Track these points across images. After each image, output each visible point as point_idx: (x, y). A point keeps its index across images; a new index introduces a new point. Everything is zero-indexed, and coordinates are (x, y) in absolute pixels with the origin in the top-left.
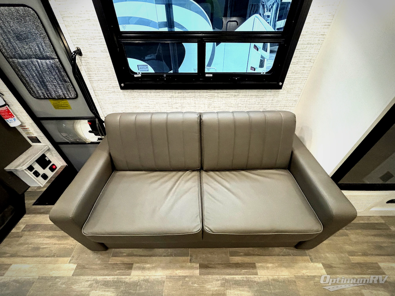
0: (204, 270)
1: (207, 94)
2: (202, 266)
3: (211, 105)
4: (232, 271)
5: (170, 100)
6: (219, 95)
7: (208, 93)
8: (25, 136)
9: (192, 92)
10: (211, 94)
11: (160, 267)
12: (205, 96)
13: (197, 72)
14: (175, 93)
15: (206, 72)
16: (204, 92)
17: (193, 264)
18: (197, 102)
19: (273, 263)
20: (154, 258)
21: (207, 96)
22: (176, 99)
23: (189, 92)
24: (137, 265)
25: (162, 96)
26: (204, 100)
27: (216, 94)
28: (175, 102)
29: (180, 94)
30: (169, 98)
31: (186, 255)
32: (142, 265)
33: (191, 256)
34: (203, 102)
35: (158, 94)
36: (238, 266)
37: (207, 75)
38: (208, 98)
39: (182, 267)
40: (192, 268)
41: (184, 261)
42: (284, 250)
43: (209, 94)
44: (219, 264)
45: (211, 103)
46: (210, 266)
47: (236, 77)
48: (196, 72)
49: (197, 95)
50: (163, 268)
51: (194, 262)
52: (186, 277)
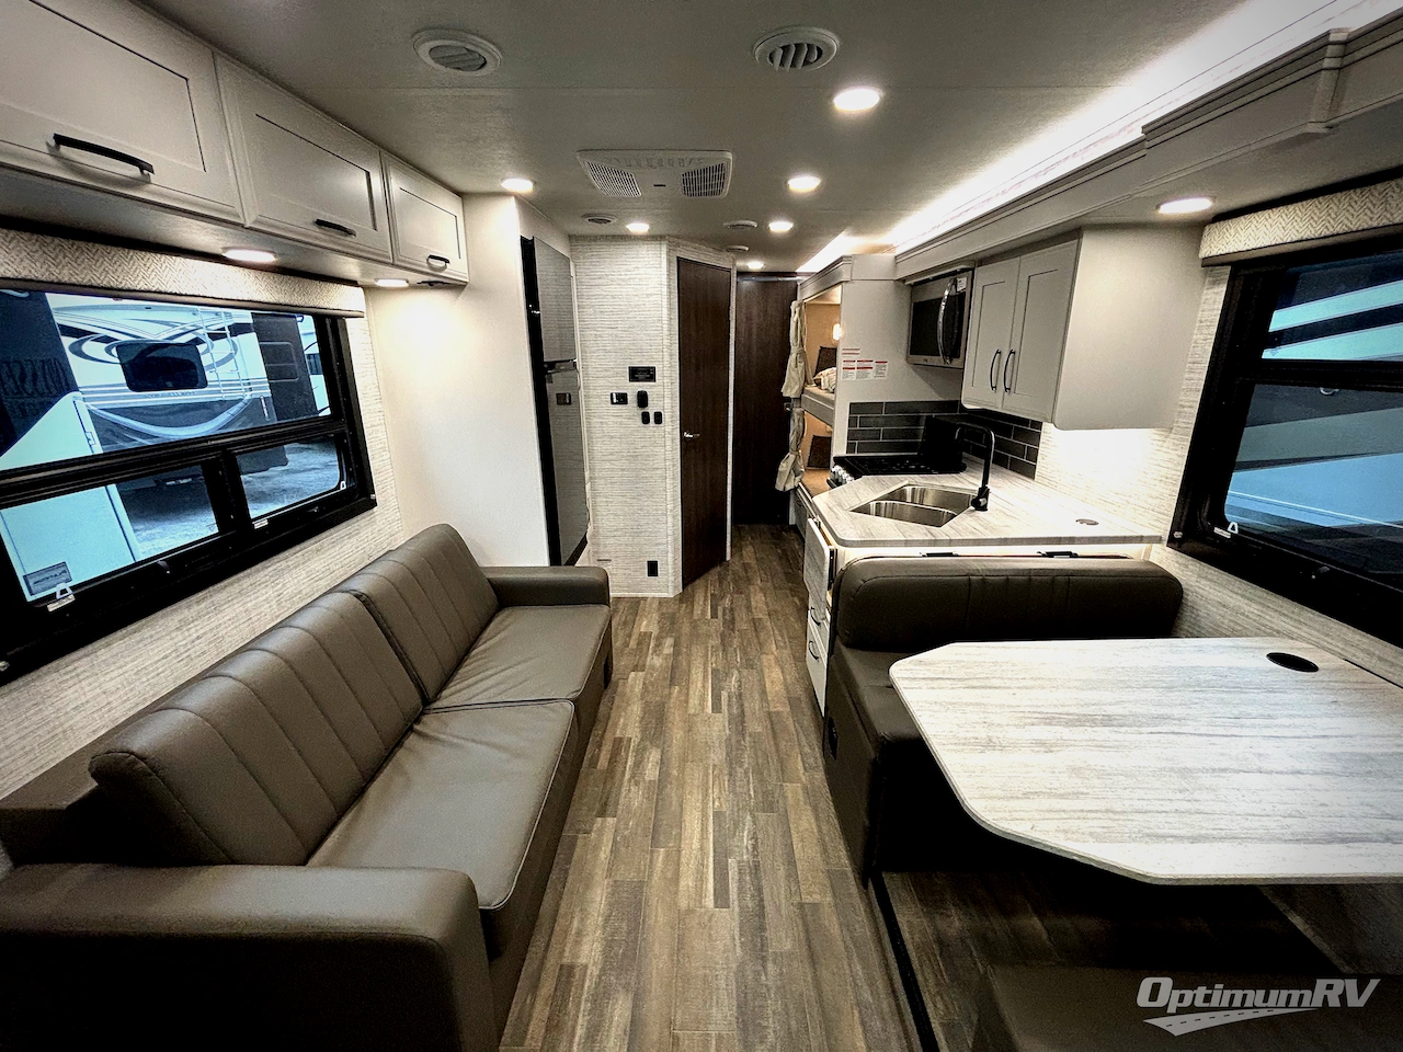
0: (610, 809)
1: (266, 572)
2: (602, 813)
4: (619, 769)
5: (179, 636)
10: (274, 567)
11: (584, 893)
12: (261, 580)
13: (216, 531)
14: (189, 607)
15: (252, 517)
17: (595, 829)
19: (620, 716)
22: (196, 623)
23: (226, 586)
24: (567, 954)
25: (151, 636)
26: (264, 591)
27: (283, 564)
28: (195, 636)
30: (174, 634)
31: (573, 841)
32: (571, 938)
33: (578, 831)
35: (137, 636)
36: (613, 760)
37: (257, 525)
38: (272, 580)
39: (597, 848)
40: (601, 832)
41: (586, 844)
42: (605, 700)
44: (604, 787)
45: (281, 592)
46: (604, 799)
50: (588, 887)
51: (591, 827)
52: (615, 841)
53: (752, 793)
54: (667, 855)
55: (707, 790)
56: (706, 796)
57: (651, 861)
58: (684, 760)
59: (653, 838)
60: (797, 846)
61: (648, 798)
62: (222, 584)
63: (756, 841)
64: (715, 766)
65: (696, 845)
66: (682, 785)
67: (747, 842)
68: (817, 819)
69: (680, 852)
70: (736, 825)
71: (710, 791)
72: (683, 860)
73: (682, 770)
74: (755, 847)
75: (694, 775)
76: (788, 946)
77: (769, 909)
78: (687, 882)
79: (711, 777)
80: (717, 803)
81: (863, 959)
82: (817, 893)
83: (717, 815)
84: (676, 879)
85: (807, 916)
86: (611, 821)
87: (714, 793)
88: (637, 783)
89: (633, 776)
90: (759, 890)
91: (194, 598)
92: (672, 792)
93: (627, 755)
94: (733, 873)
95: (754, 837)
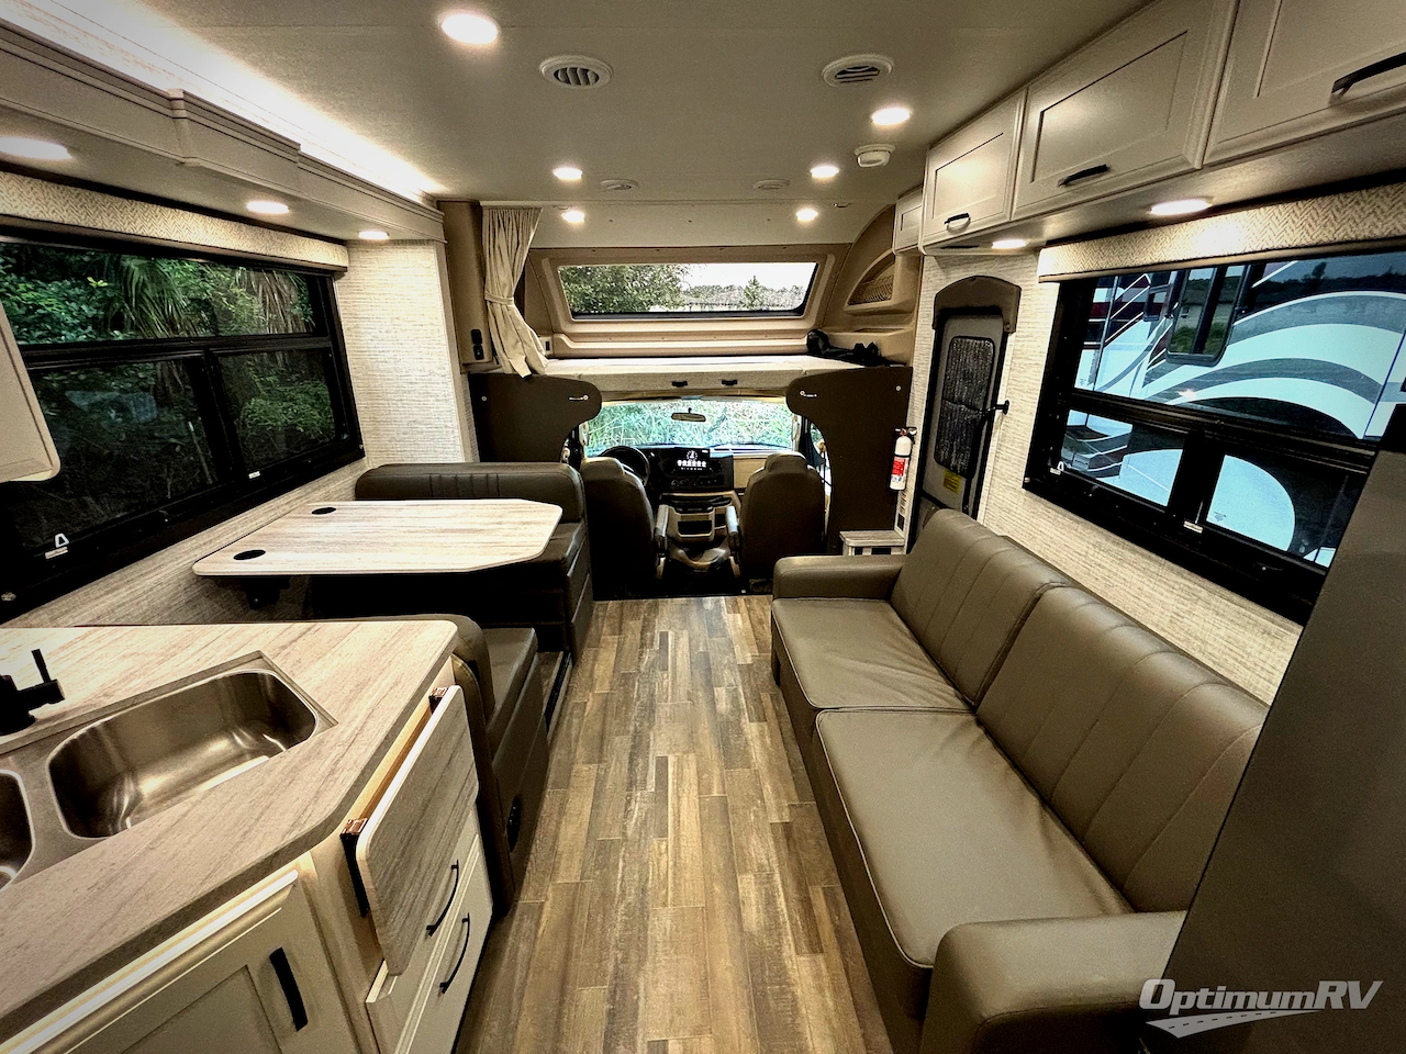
0: (780, 832)
2: (787, 827)
3: (1180, 619)
4: (793, 894)
5: (1091, 551)
6: (1214, 602)
7: (1183, 577)
8: (898, 512)
9: (1143, 555)
12: (1172, 584)
13: (1166, 505)
14: (1107, 539)
16: (1172, 570)
17: (787, 810)
18: (1146, 588)
20: (782, 747)
21: (1177, 587)
22: (1104, 554)
24: (766, 728)
26: (1165, 593)
29: (1115, 548)
30: (1091, 546)
31: (801, 797)
33: (801, 806)
34: (1162, 598)
35: (1076, 525)
36: (807, 906)
37: (1188, 527)
38: (1179, 593)
39: (777, 792)
40: (780, 809)
41: (788, 794)
43: (1183, 581)
44: (799, 861)
45: (1182, 614)
46: (791, 842)
47: (1266, 564)
48: (1165, 503)
49: (1152, 569)
51: (792, 811)
52: (762, 799)
53: (621, 864)
54: (710, 790)
55: (675, 864)
56: (677, 855)
57: (724, 785)
58: (708, 913)
59: (726, 805)
60: (587, 809)
61: (742, 848)
62: (1136, 547)
63: (626, 809)
64: (665, 905)
65: (684, 801)
66: (706, 869)
67: (635, 807)
68: (556, 837)
69: (700, 794)
70: (644, 823)
71: (671, 863)
72: (695, 787)
73: (709, 892)
74: (629, 802)
75: (693, 889)
76: (617, 739)
77: (626, 758)
78: (690, 772)
79: (670, 885)
80: (663, 847)
81: (568, 735)
82: (585, 771)
83: (663, 833)
84: (699, 773)
85: (599, 753)
86: (775, 819)
87: (666, 861)
88: (761, 866)
89: (770, 877)
90: (631, 770)
91: (1113, 536)
92: (718, 862)
93: (791, 918)
94: (651, 781)
95: (627, 813)
